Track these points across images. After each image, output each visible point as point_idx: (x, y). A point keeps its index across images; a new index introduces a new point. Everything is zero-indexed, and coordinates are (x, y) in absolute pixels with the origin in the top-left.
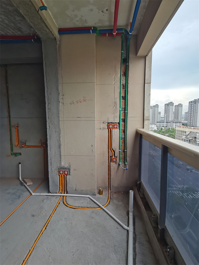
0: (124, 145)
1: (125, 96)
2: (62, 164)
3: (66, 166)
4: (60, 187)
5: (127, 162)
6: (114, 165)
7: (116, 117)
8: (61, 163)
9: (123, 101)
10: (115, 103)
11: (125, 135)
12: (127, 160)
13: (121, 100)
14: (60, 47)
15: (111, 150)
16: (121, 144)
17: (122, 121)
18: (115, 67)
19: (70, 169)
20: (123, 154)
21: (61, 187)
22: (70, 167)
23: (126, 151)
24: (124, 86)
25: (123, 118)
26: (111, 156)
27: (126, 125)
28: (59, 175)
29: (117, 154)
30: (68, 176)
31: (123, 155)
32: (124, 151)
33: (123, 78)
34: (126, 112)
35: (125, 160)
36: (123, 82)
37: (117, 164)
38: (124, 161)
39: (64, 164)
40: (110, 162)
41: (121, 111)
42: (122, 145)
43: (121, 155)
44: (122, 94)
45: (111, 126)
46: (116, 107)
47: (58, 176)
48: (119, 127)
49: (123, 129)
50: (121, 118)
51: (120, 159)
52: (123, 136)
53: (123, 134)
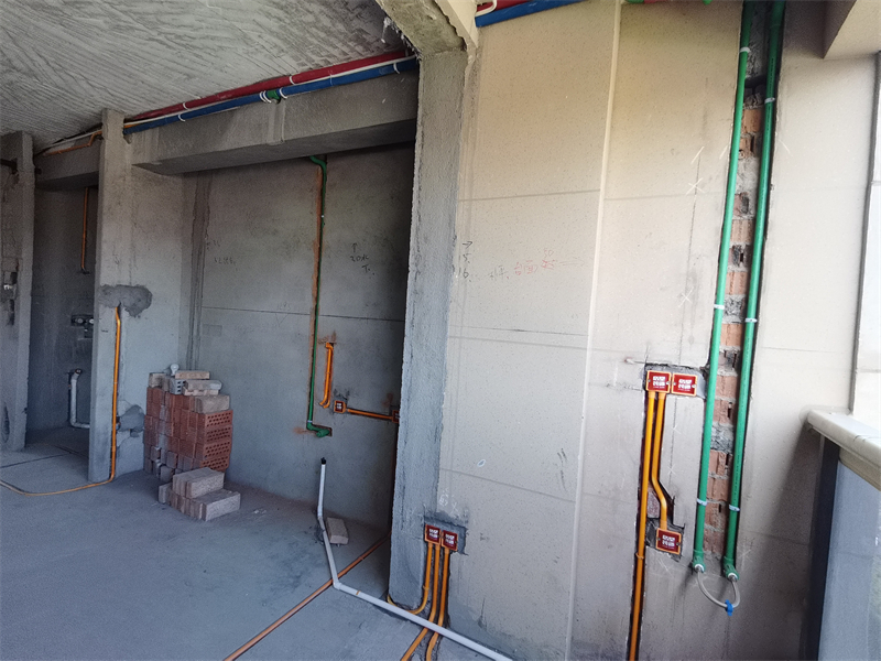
0: (725, 478)
1: (751, 248)
2: (441, 501)
3: (454, 512)
4: (423, 591)
5: (734, 565)
6: (663, 565)
7: (691, 340)
8: (435, 499)
9: (736, 269)
10: (693, 278)
11: (734, 431)
12: (738, 557)
13: (727, 266)
14: (475, 70)
15: (655, 490)
16: (709, 471)
17: (724, 361)
18: (705, 116)
19: (465, 529)
20: (719, 519)
21: (427, 589)
22: (467, 522)
23: (739, 512)
24: (745, 201)
25: (733, 348)
26: (651, 516)
27: (745, 382)
28: (427, 543)
29: (686, 515)
30: (455, 556)
31: (719, 529)
32: (725, 510)
33: (742, 163)
34: (747, 320)
35: (724, 553)
36: (745, 181)
37: (684, 564)
38: (719, 555)
39: (447, 503)
40: (646, 544)
41: (720, 314)
42: (716, 476)
43: (707, 526)
44: (735, 236)
45: (659, 382)
46: (694, 297)
47: (422, 546)
48: (706, 389)
49: (728, 399)
50: (720, 347)
51: (699, 545)
52: (726, 436)
53: (727, 424)
